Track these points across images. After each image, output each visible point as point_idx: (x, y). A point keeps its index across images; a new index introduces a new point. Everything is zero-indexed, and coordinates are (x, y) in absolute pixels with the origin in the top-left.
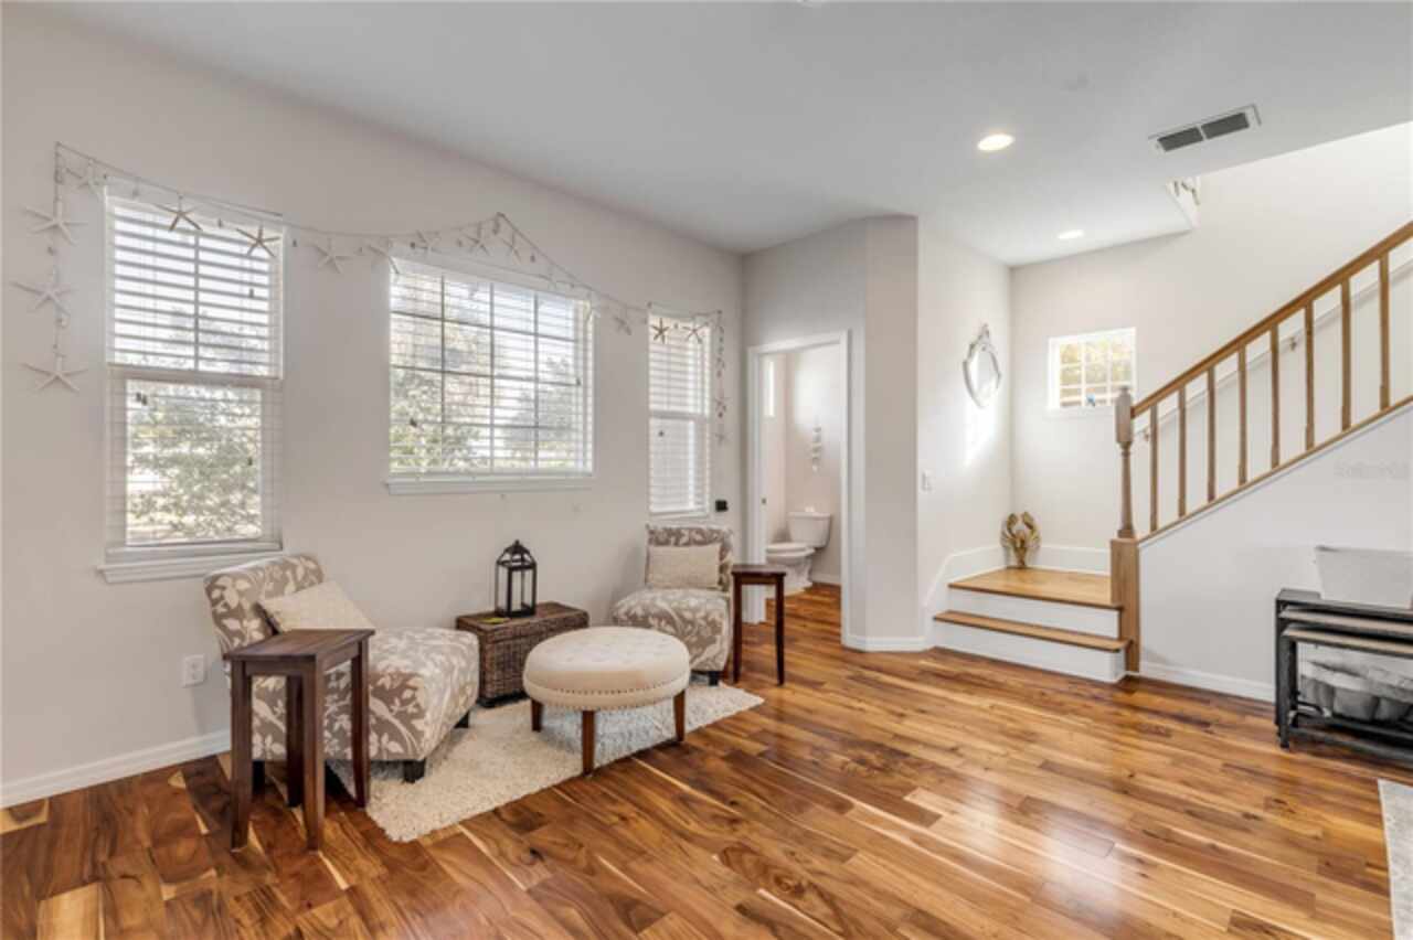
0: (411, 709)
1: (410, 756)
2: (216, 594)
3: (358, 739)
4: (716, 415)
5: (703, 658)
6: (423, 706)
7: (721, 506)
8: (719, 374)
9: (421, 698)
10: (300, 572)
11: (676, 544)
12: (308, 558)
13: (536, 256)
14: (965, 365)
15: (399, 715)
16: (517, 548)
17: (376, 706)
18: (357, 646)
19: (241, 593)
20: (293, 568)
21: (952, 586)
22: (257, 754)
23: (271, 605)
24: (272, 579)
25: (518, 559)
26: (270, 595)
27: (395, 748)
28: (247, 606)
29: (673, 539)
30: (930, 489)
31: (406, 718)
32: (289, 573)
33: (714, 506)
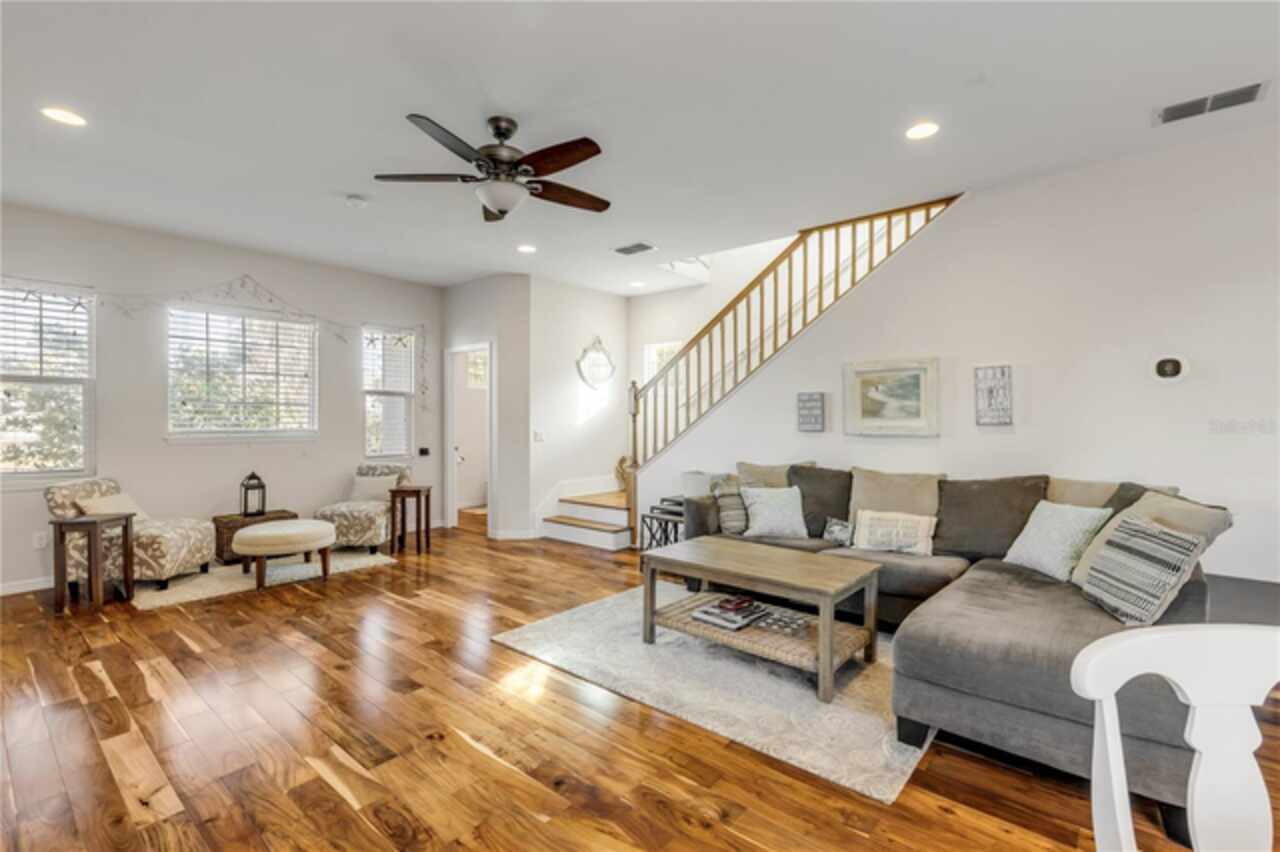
0: (158, 553)
1: (158, 577)
2: (50, 496)
3: (127, 567)
4: (420, 393)
5: (365, 538)
6: (165, 551)
7: (424, 452)
8: (422, 366)
9: (163, 548)
10: (104, 488)
11: (373, 475)
12: (110, 480)
13: (273, 298)
14: (578, 364)
15: (152, 557)
16: (253, 476)
17: (139, 552)
18: (126, 521)
19: (65, 496)
20: (99, 485)
21: (561, 501)
22: (71, 578)
23: (82, 503)
24: (84, 490)
25: (254, 482)
26: (82, 498)
27: (149, 573)
28: (67, 502)
29: (371, 472)
30: (541, 440)
31: (155, 558)
32: (96, 488)
33: (417, 452)
